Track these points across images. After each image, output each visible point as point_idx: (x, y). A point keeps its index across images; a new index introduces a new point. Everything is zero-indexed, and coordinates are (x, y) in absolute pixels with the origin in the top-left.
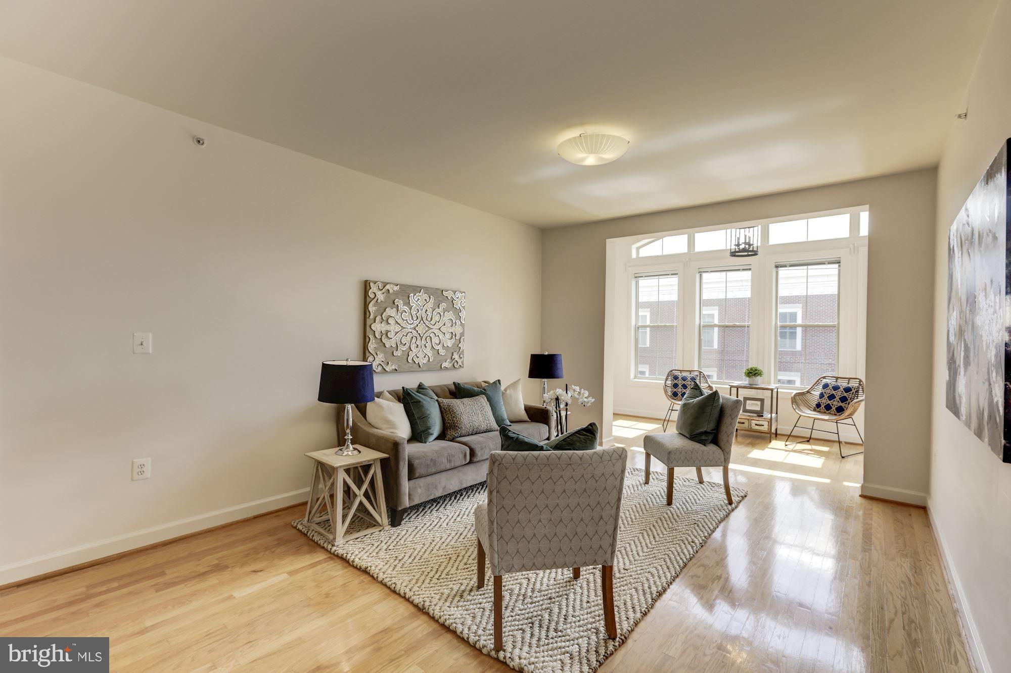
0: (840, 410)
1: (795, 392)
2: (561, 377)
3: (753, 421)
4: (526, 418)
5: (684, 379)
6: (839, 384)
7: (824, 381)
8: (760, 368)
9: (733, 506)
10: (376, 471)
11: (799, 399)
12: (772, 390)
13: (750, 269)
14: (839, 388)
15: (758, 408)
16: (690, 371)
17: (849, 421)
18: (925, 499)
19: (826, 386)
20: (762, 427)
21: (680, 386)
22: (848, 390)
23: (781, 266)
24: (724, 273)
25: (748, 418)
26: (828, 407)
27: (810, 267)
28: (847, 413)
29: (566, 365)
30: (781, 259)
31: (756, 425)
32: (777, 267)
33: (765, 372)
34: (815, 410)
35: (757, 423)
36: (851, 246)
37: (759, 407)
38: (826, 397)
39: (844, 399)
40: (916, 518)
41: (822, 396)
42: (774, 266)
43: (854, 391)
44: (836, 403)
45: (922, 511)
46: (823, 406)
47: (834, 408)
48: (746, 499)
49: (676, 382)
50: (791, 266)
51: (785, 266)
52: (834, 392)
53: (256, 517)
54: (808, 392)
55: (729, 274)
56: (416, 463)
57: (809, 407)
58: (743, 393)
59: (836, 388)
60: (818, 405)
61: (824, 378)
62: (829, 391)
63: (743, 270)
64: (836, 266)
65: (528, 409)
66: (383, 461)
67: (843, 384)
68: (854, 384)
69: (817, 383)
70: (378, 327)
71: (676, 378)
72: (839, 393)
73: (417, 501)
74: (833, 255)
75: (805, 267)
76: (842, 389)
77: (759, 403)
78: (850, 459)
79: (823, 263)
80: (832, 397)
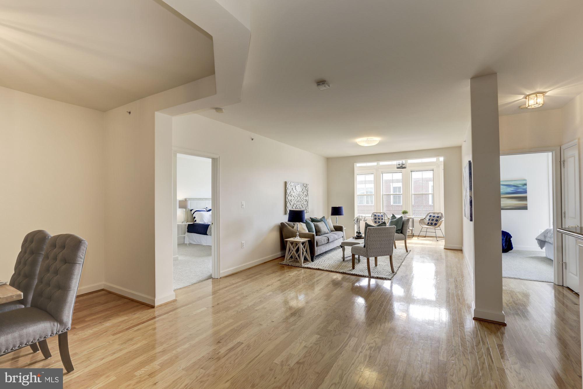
0: (436, 224)
1: (420, 219)
2: (343, 215)
4: (334, 230)
5: (379, 216)
6: (435, 215)
7: (430, 214)
8: (407, 210)
9: (408, 252)
10: (307, 243)
11: (422, 221)
12: (412, 218)
13: (402, 172)
14: (435, 216)
16: (380, 213)
17: (439, 228)
18: (462, 248)
19: (430, 216)
20: (410, 233)
21: (377, 219)
22: (438, 217)
23: (413, 171)
24: (392, 174)
26: (432, 224)
27: (423, 172)
28: (438, 225)
29: (344, 211)
30: (413, 169)
32: (411, 172)
33: (409, 212)
34: (427, 225)
36: (437, 165)
38: (431, 220)
39: (437, 220)
40: (459, 253)
41: (429, 220)
42: (410, 171)
43: (440, 217)
44: (434, 222)
45: (461, 251)
46: (430, 223)
47: (434, 224)
48: (411, 251)
49: (375, 217)
50: (416, 171)
51: (414, 171)
52: (433, 218)
53: (265, 263)
54: (424, 219)
56: (318, 241)
57: (425, 224)
59: (434, 217)
60: (428, 223)
61: (430, 213)
62: (432, 218)
63: (399, 172)
64: (432, 172)
65: (335, 227)
66: (309, 241)
67: (436, 215)
68: (440, 215)
69: (427, 216)
70: (289, 198)
71: (375, 216)
72: (435, 218)
73: (318, 254)
74: (431, 168)
75: (421, 172)
76: (436, 217)
78: (440, 241)
79: (428, 171)
80: (433, 220)
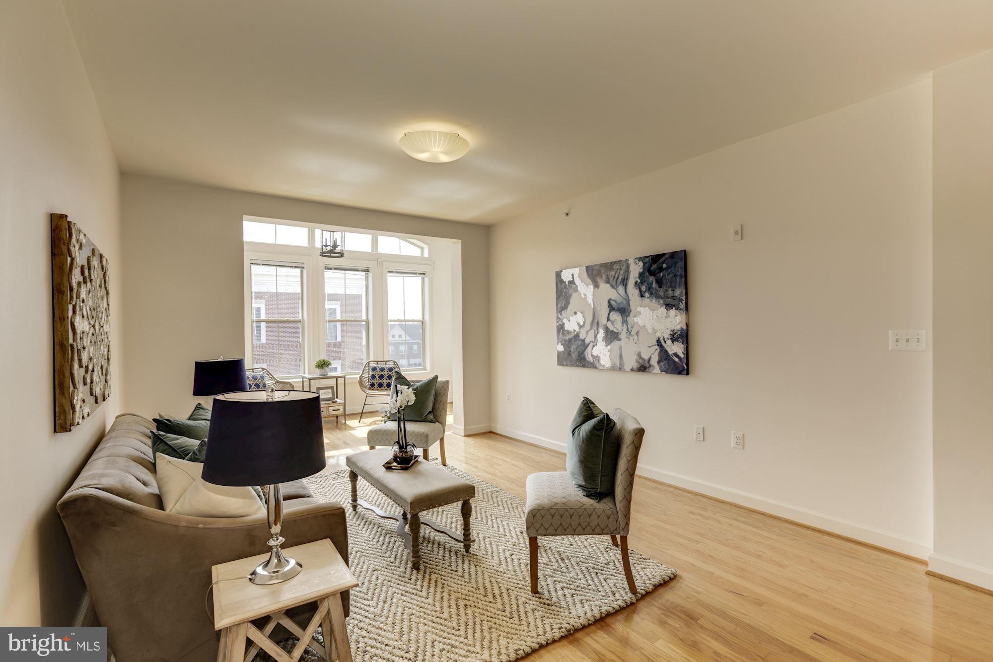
0: (390, 385)
3: (330, 408)
6: (385, 366)
7: (372, 366)
8: (326, 359)
14: (385, 369)
15: (330, 396)
19: (374, 369)
20: (339, 411)
22: (392, 369)
24: (274, 268)
25: (326, 406)
26: (380, 385)
27: (347, 272)
31: (333, 410)
32: (326, 268)
33: (331, 362)
34: (370, 389)
35: (334, 408)
37: (331, 394)
38: (376, 377)
41: (373, 377)
43: (395, 370)
44: (385, 381)
46: (376, 385)
47: (385, 385)
50: (336, 269)
52: (382, 373)
55: (279, 269)
57: (366, 388)
58: (315, 385)
59: (382, 369)
60: (372, 385)
61: (371, 363)
62: (378, 372)
63: (295, 267)
69: (367, 368)
72: (387, 372)
74: (364, 264)
75: (343, 272)
76: (388, 369)
77: (330, 391)
79: (358, 270)
80: (381, 377)
